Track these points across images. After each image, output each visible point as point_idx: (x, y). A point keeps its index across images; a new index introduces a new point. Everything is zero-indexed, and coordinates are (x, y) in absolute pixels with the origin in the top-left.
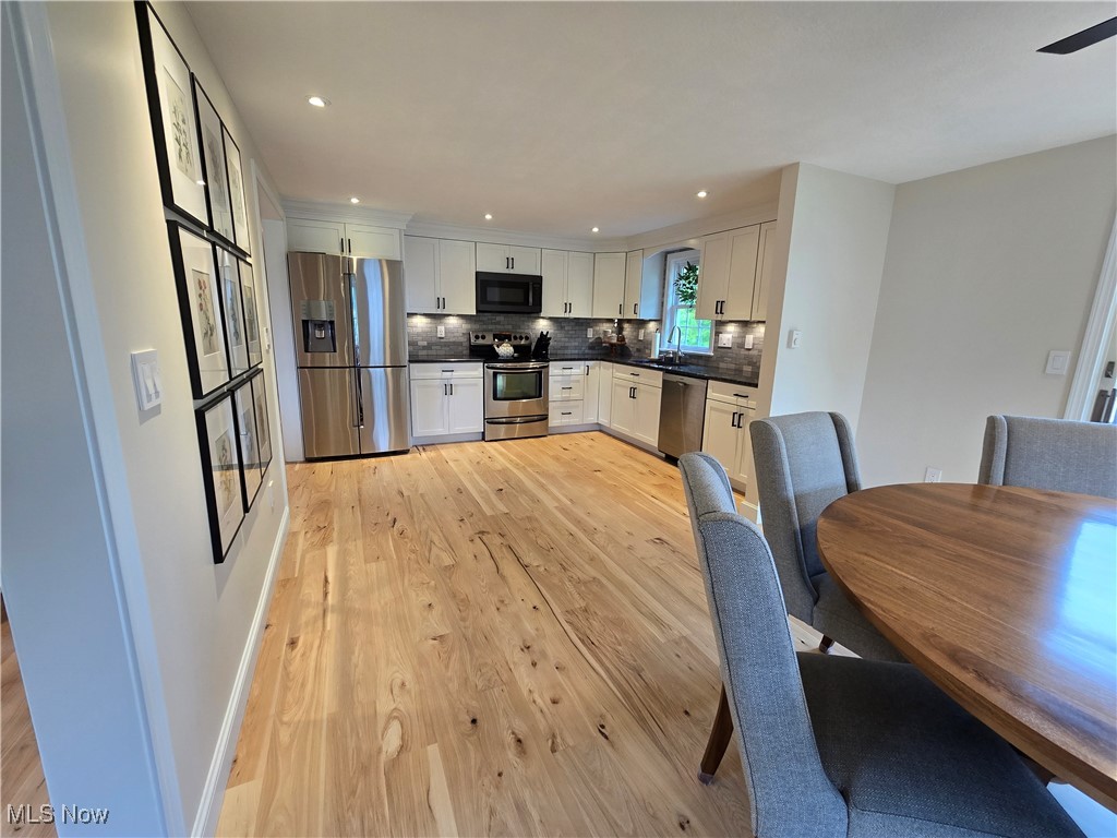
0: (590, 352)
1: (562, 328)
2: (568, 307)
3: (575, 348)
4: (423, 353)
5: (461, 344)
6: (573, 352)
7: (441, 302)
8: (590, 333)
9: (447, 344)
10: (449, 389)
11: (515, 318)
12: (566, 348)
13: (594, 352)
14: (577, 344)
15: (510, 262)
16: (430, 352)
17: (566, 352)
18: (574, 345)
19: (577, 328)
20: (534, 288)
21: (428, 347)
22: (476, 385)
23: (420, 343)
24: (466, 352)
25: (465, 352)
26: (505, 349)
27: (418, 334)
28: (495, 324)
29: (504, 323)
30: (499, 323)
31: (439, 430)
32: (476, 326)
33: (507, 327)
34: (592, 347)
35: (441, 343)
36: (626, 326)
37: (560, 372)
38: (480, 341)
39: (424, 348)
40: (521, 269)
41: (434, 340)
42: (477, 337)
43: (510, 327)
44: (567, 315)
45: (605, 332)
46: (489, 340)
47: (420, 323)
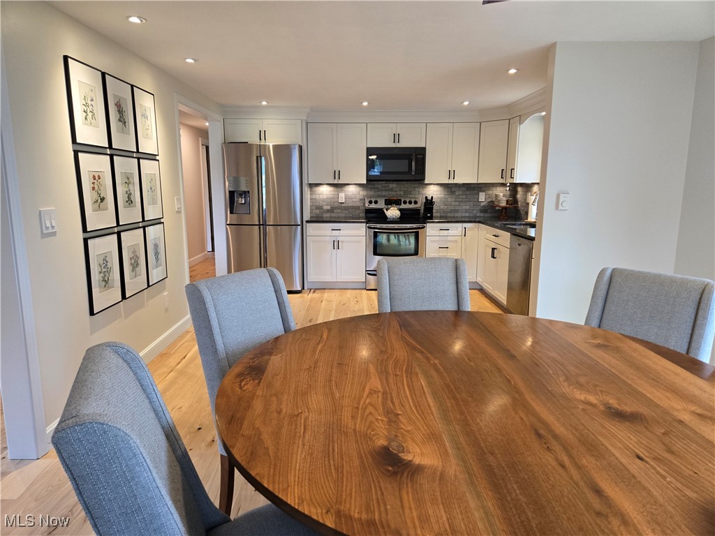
0: (482, 215)
1: (452, 193)
2: (451, 174)
3: (466, 211)
4: (326, 215)
5: (358, 208)
6: (464, 215)
7: (337, 174)
8: (482, 197)
9: (347, 208)
10: (336, 245)
11: (407, 185)
12: (457, 211)
13: (486, 215)
14: (468, 207)
15: (396, 137)
16: (333, 215)
17: (456, 215)
18: (465, 208)
19: (468, 192)
20: (416, 158)
21: (332, 210)
22: (360, 242)
23: (325, 207)
24: (363, 215)
25: (361, 215)
26: (393, 212)
27: (323, 200)
28: (389, 190)
29: (395, 190)
30: (391, 190)
31: (328, 278)
32: (372, 193)
33: (399, 193)
34: (484, 210)
35: (342, 207)
36: (519, 189)
37: (437, 233)
38: (373, 206)
39: (328, 211)
40: (406, 142)
41: (336, 204)
42: (370, 202)
43: (402, 193)
44: (451, 181)
45: (496, 195)
46: (381, 205)
47: (325, 191)
